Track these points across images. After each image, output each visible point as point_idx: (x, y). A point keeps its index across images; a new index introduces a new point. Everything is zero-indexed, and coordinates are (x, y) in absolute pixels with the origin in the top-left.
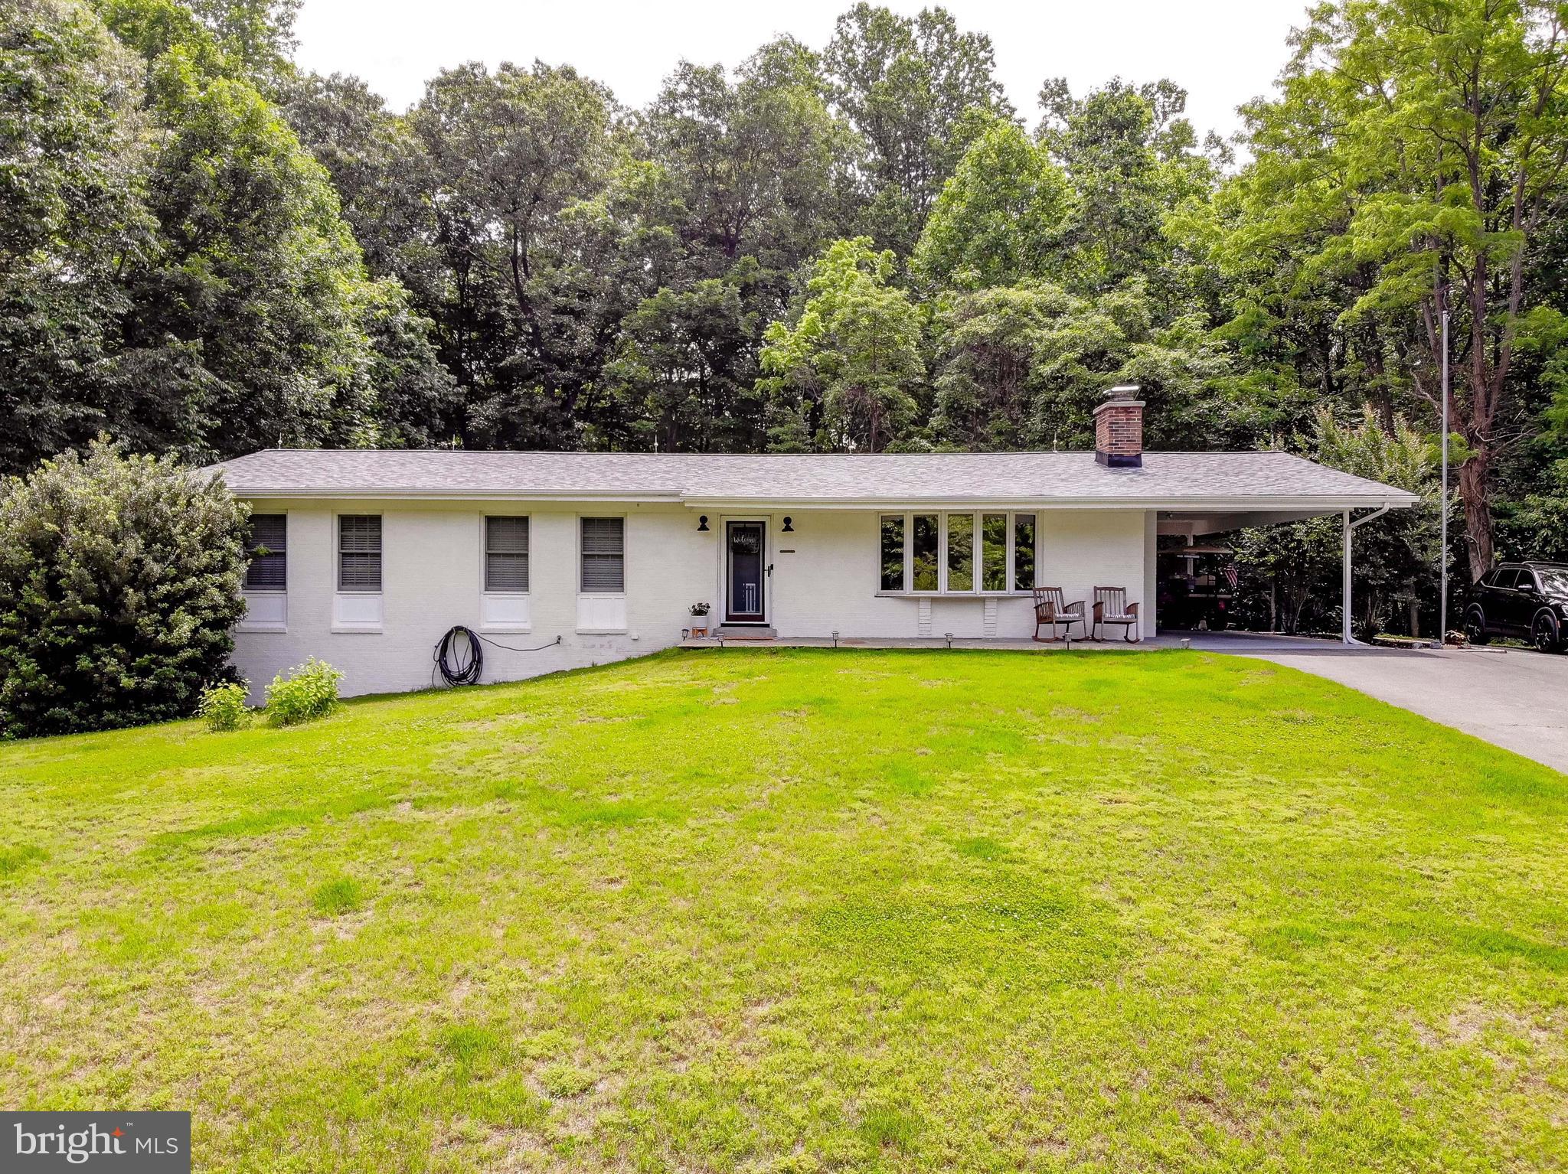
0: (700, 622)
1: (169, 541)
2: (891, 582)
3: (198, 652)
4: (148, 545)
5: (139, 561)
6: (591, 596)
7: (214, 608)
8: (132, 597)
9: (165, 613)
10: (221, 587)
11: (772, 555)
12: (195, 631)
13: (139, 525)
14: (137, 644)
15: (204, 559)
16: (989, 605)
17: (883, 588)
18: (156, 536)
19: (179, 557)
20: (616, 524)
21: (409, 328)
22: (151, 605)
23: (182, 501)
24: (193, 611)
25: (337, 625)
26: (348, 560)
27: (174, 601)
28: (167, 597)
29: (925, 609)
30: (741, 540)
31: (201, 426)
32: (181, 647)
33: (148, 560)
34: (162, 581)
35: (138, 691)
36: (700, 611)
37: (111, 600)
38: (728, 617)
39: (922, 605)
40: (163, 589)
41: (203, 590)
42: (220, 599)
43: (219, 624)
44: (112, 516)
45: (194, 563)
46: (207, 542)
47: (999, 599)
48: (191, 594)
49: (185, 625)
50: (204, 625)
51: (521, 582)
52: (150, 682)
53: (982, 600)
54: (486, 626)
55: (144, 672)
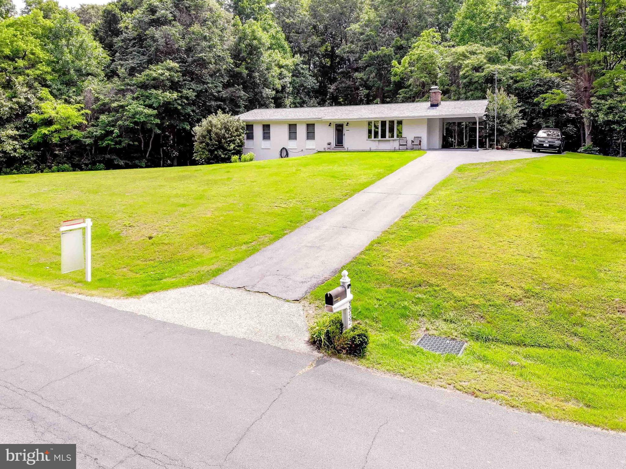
0: (329, 146)
1: (229, 130)
2: (369, 137)
3: (235, 151)
4: (226, 131)
5: (224, 134)
6: (308, 141)
7: (238, 143)
8: (223, 141)
9: (229, 144)
10: (239, 139)
11: (345, 132)
12: (234, 147)
13: (225, 127)
14: (225, 149)
15: (236, 134)
16: (391, 142)
17: (369, 138)
18: (227, 129)
19: (231, 133)
20: (313, 125)
21: (302, 69)
22: (227, 142)
23: (232, 123)
24: (234, 144)
25: (263, 147)
26: (265, 134)
27: (231, 141)
28: (229, 141)
29: (377, 143)
30: (339, 128)
31: (243, 104)
32: (232, 150)
33: (226, 134)
34: (228, 138)
35: (224, 158)
36: (329, 144)
37: (220, 142)
38: (336, 145)
39: (376, 142)
40: (228, 139)
41: (236, 140)
42: (239, 142)
43: (241, 146)
44: (219, 126)
45: (234, 134)
46: (237, 130)
47: (393, 140)
48: (234, 140)
49: (232, 146)
50: (236, 146)
51: (295, 138)
52: (227, 156)
53: (389, 141)
54: (289, 147)
55: (226, 154)
